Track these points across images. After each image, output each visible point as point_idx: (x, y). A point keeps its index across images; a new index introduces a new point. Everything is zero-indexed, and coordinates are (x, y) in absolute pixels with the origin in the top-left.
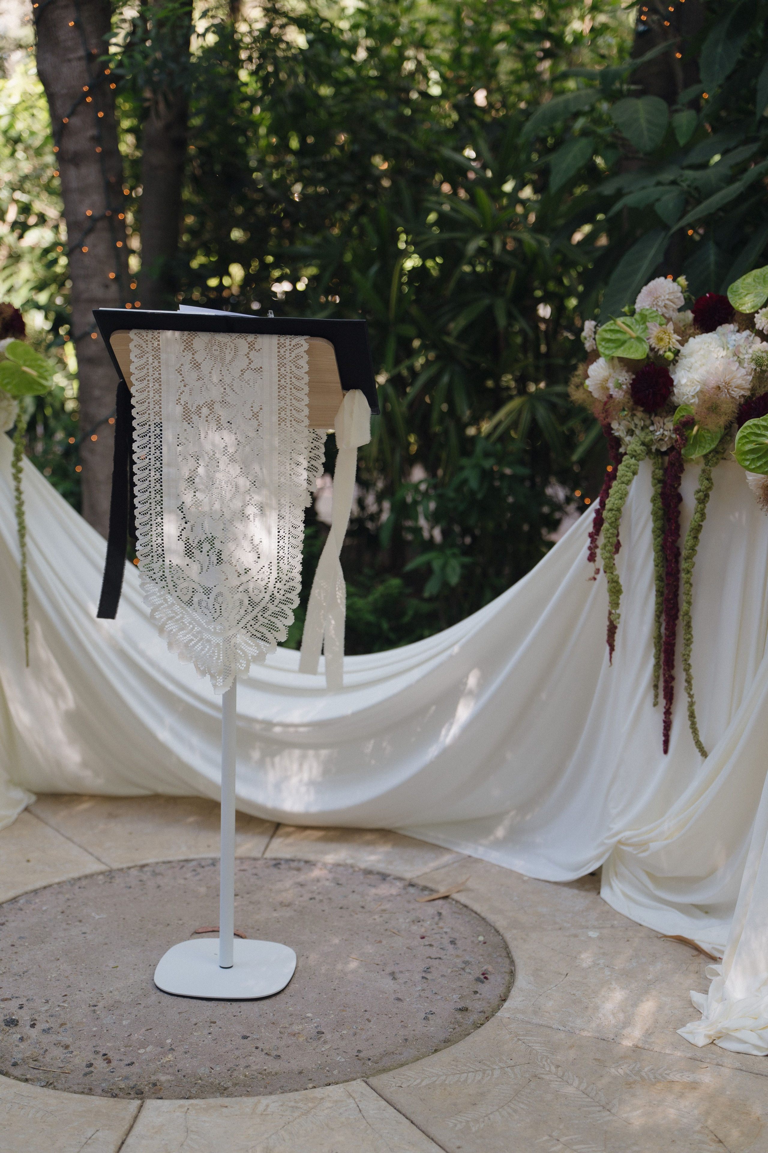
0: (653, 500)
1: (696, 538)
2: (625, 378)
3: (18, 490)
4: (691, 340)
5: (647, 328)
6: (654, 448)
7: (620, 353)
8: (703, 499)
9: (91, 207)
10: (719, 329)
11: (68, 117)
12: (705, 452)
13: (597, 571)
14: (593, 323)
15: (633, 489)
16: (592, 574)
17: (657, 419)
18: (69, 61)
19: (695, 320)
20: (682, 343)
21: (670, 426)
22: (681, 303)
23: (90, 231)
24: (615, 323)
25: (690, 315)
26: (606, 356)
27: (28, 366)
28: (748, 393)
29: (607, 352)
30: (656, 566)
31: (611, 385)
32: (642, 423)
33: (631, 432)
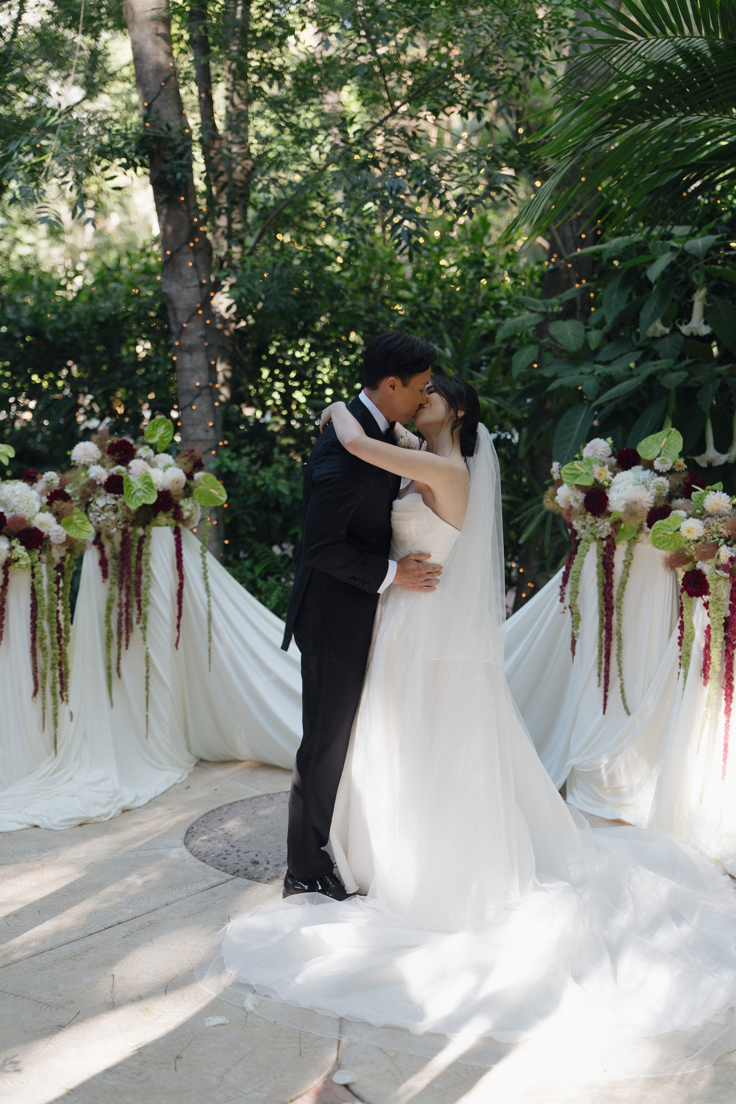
0: (598, 566)
1: (624, 588)
2: (581, 496)
3: (204, 563)
4: (618, 474)
5: (592, 468)
6: (598, 537)
7: (578, 482)
8: (627, 564)
9: (199, 380)
10: (633, 468)
11: (186, 323)
12: (629, 538)
13: (565, 608)
14: (558, 463)
15: (586, 559)
16: (562, 610)
17: (599, 520)
18: (188, 287)
19: (618, 462)
20: (613, 477)
21: (607, 524)
22: (610, 453)
23: (198, 395)
24: (573, 464)
25: (614, 460)
26: (568, 483)
27: (214, 489)
28: (652, 506)
29: (568, 481)
30: (600, 604)
31: (571, 500)
32: (591, 522)
33: (584, 527)
